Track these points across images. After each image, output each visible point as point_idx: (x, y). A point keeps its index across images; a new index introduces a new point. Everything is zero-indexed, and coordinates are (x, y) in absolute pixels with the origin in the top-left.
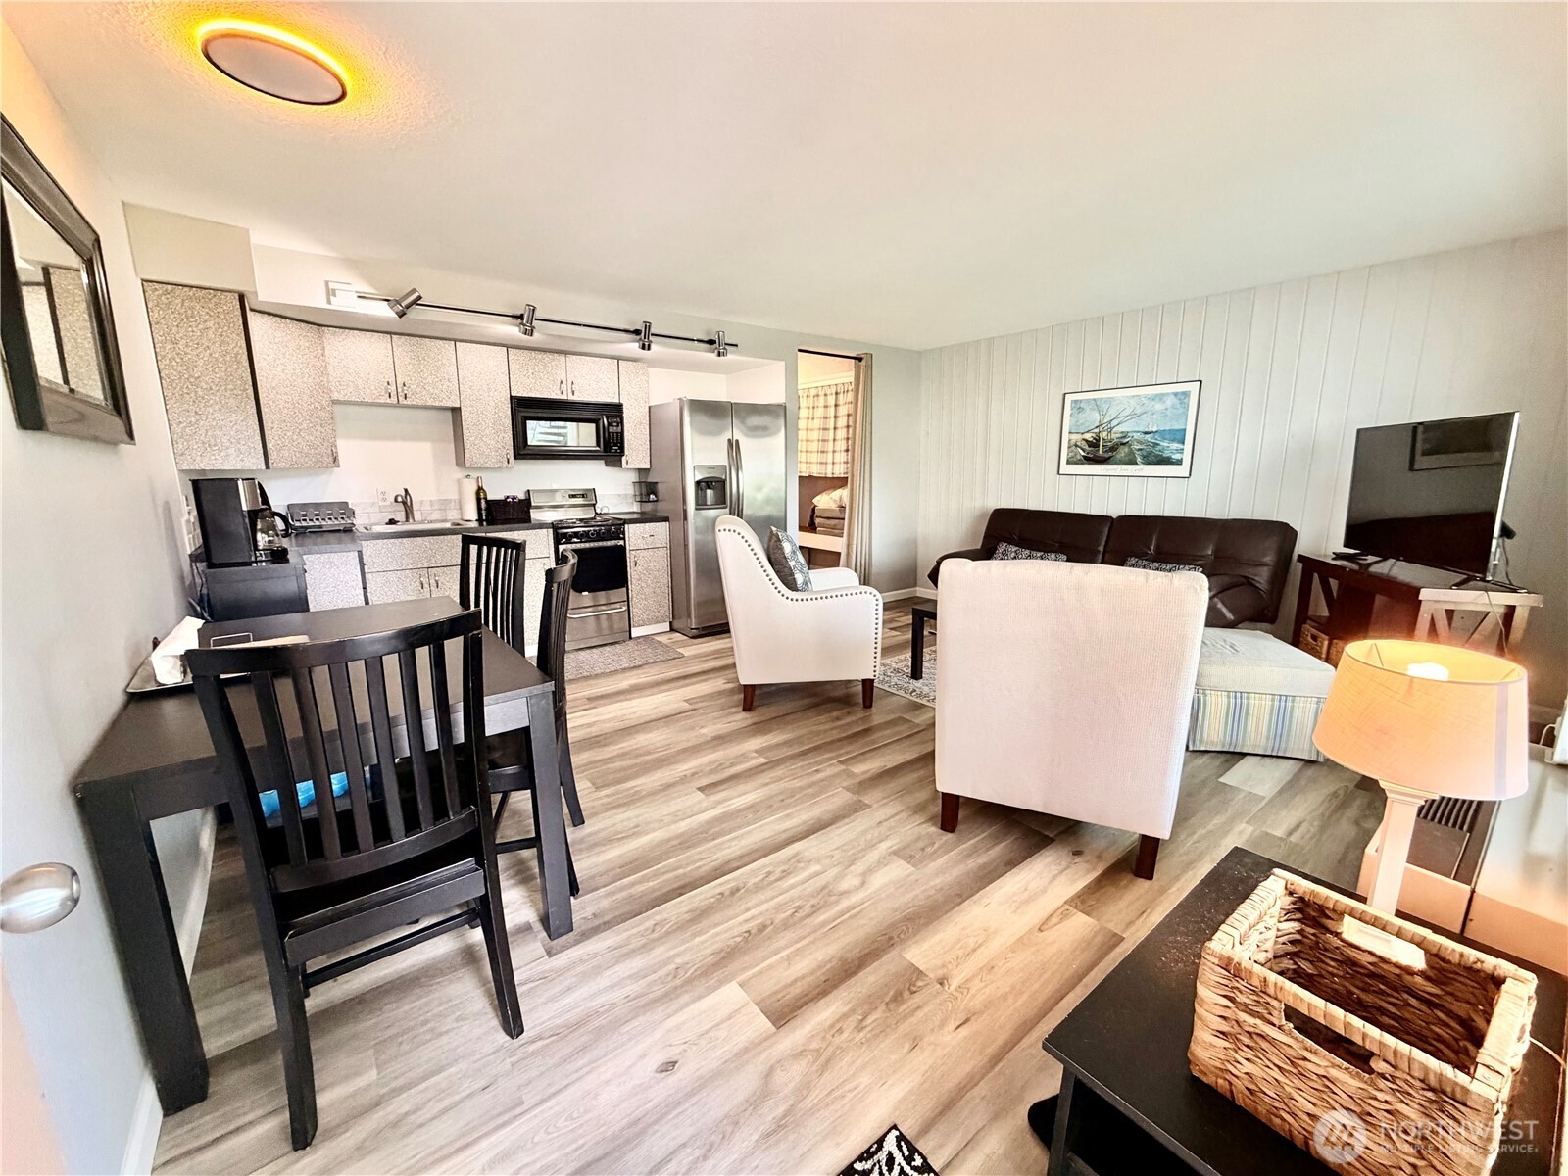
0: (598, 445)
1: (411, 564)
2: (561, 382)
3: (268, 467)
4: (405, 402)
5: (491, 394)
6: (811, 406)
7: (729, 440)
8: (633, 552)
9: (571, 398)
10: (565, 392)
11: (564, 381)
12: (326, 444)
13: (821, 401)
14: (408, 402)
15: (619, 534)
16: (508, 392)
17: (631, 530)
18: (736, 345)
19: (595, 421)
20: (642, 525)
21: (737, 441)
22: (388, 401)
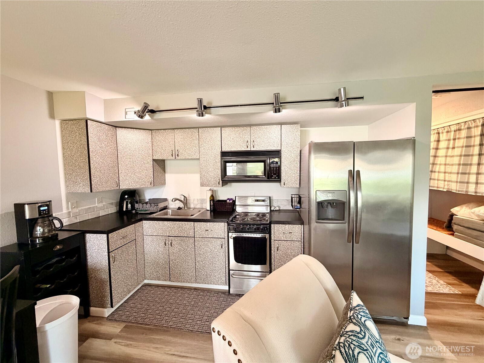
0: (265, 175)
1: (162, 233)
2: (247, 142)
3: (91, 191)
4: (178, 158)
5: (213, 151)
6: (452, 138)
7: (350, 171)
8: (277, 242)
9: (253, 149)
10: (249, 147)
11: (249, 141)
12: (147, 177)
13: (464, 133)
14: (179, 158)
15: (267, 229)
16: (221, 149)
17: (275, 228)
18: (363, 98)
19: (264, 161)
20: (283, 225)
21: (358, 172)
22: (172, 158)
